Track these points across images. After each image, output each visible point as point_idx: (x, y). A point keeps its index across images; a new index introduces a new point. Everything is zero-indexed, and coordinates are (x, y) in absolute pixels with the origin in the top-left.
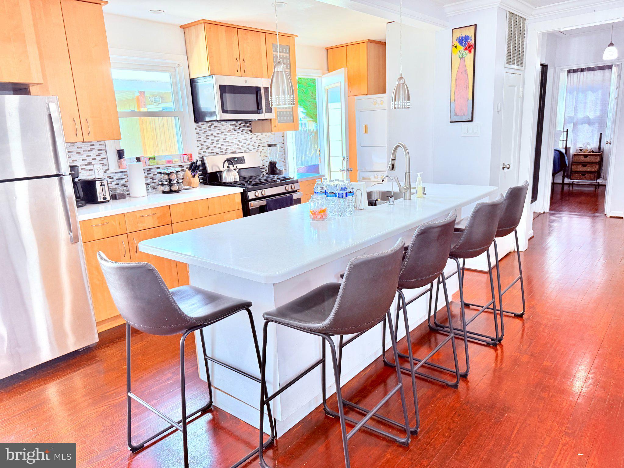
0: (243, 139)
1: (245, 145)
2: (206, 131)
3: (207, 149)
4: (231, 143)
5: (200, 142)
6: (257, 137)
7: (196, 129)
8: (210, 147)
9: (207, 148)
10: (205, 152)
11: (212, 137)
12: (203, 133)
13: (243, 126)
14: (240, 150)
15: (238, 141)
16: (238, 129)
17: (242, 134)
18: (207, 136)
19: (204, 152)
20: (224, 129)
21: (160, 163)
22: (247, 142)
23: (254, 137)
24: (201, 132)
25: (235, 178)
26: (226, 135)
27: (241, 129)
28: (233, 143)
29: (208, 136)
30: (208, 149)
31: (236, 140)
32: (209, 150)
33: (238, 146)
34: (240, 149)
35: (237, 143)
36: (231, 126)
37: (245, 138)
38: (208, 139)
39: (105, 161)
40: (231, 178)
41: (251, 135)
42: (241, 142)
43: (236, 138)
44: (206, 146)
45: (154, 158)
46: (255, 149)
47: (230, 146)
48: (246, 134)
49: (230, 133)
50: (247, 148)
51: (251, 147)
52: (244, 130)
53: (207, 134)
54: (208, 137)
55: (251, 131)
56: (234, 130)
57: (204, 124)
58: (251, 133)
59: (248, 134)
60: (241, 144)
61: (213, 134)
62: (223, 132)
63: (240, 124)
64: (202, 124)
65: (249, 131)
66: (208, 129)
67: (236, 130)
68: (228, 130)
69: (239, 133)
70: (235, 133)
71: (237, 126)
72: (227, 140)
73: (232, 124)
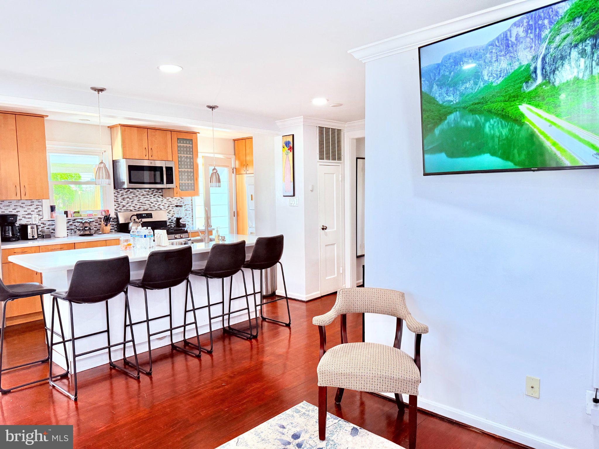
0: (154, 201)
1: (156, 205)
2: (123, 195)
3: (122, 207)
4: (144, 203)
5: (117, 202)
6: (167, 200)
7: (114, 193)
8: (125, 206)
9: (123, 206)
10: (121, 209)
11: (128, 199)
12: (120, 196)
13: (156, 192)
14: (151, 209)
15: (150, 202)
16: (151, 194)
17: (154, 198)
18: (123, 198)
19: (120, 209)
20: (139, 194)
21: (82, 216)
22: (158, 204)
23: (165, 201)
24: (119, 195)
26: (140, 198)
27: (154, 194)
28: (146, 203)
29: (125, 198)
30: (124, 207)
31: (148, 201)
32: (125, 208)
33: (150, 206)
34: (152, 208)
35: (149, 203)
36: (145, 192)
37: (157, 200)
38: (125, 200)
39: (40, 213)
41: (162, 198)
42: (153, 203)
43: (149, 200)
44: (122, 205)
45: (79, 212)
46: (165, 208)
47: (143, 205)
48: (158, 198)
49: (144, 197)
50: (158, 207)
51: (161, 207)
52: (156, 195)
53: (123, 197)
54: (124, 199)
55: (162, 196)
56: (147, 195)
57: (121, 190)
58: (163, 197)
59: (160, 197)
60: (152, 205)
61: (128, 197)
62: (138, 196)
63: (153, 191)
64: (120, 190)
65: (161, 195)
66: (125, 193)
67: (149, 195)
68: (142, 195)
69: (151, 197)
70: (148, 196)
71: (150, 192)
72: (141, 201)
73: (146, 191)
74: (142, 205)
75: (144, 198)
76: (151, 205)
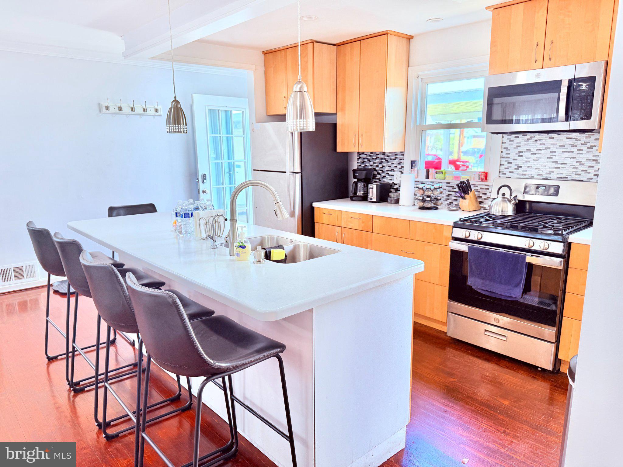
0: (587, 160)
1: (589, 170)
2: (520, 146)
3: (515, 169)
4: (562, 164)
5: (508, 159)
7: (503, 143)
8: (521, 167)
9: (516, 167)
10: (512, 172)
11: (529, 154)
12: (515, 148)
14: (577, 176)
15: (577, 162)
16: (582, 144)
17: (588, 152)
18: (520, 152)
19: (510, 172)
20: (552, 144)
24: (511, 146)
25: (502, 211)
26: (555, 152)
28: (564, 164)
29: (522, 152)
30: (518, 169)
32: (520, 171)
33: (574, 170)
34: (579, 174)
35: (574, 164)
36: (568, 140)
38: (522, 156)
39: (402, 170)
40: (497, 210)
42: (584, 164)
43: (573, 158)
44: (516, 165)
47: (559, 168)
50: (595, 175)
53: (520, 149)
54: (521, 154)
56: (573, 146)
57: (518, 137)
60: (582, 168)
61: (530, 150)
62: (549, 148)
64: (516, 137)
66: (524, 143)
67: (576, 146)
68: (560, 146)
69: (582, 150)
70: (575, 150)
71: (580, 140)
72: (555, 159)
73: (571, 138)
74: (556, 168)
75: (563, 152)
76: (577, 168)
